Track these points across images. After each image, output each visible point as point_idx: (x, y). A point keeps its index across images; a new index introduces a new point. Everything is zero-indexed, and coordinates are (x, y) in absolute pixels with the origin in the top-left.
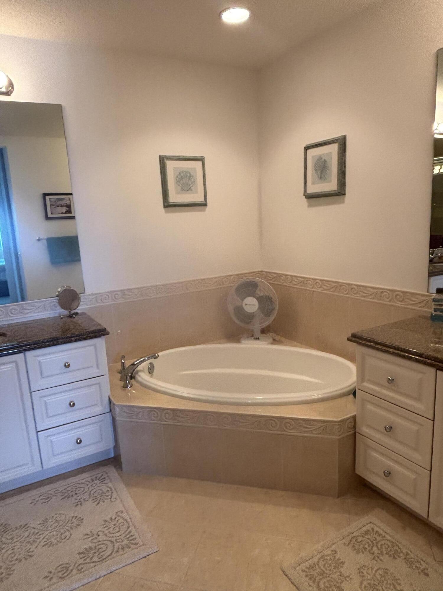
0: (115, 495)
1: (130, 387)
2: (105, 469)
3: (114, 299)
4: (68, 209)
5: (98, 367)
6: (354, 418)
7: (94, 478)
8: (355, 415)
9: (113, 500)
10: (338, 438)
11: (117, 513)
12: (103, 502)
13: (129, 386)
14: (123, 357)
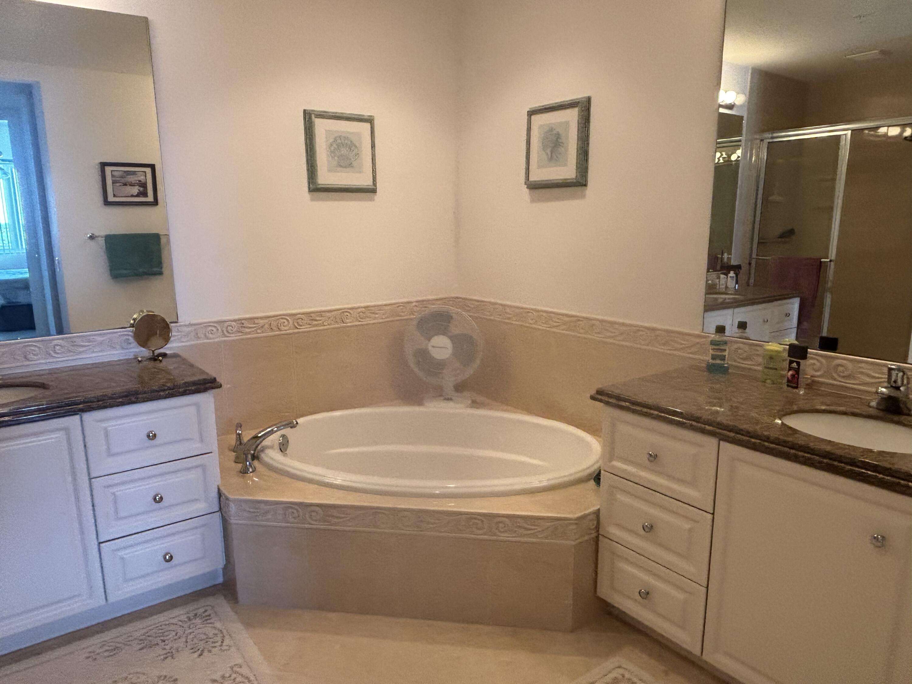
0: (227, 642)
1: (251, 472)
2: (210, 601)
3: (226, 333)
4: (141, 189)
5: (202, 440)
6: (597, 513)
7: (191, 615)
8: (599, 510)
9: (224, 648)
10: (573, 543)
11: (232, 668)
12: (210, 651)
13: (251, 470)
14: (239, 426)
